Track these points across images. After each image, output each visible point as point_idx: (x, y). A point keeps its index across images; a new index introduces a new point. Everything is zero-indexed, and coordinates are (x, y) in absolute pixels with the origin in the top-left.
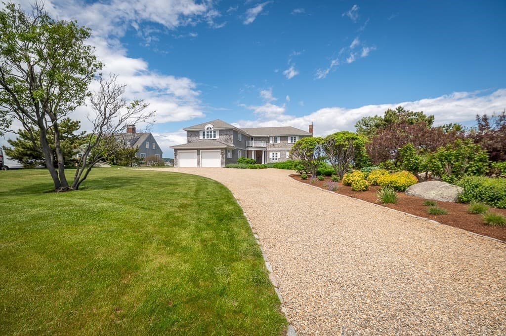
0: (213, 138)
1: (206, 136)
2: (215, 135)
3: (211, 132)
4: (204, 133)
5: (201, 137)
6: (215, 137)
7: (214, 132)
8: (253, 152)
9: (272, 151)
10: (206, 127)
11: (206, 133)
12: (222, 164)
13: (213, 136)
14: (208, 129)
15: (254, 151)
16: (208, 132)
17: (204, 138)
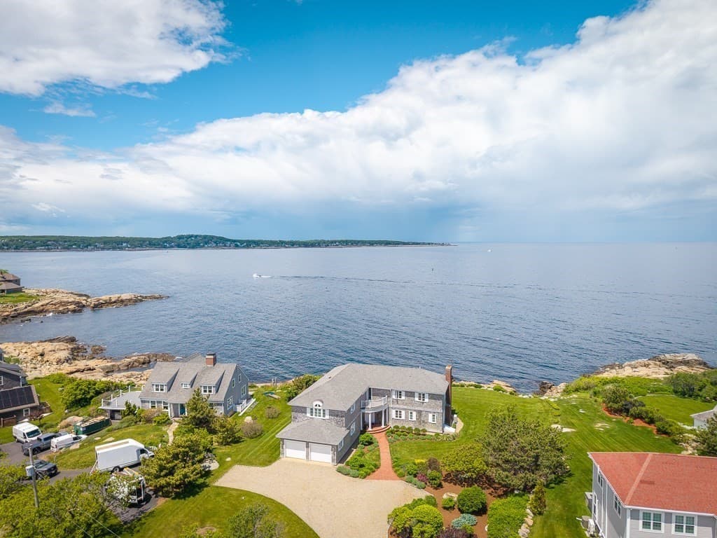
0: (322, 417)
1: (314, 414)
2: (324, 414)
3: (320, 410)
4: (312, 409)
5: (308, 415)
6: (324, 416)
7: (324, 410)
8: (370, 415)
9: (395, 408)
10: (315, 403)
11: (314, 411)
12: (333, 461)
13: (322, 414)
14: (316, 406)
15: (372, 413)
16: (316, 410)
17: (312, 415)
